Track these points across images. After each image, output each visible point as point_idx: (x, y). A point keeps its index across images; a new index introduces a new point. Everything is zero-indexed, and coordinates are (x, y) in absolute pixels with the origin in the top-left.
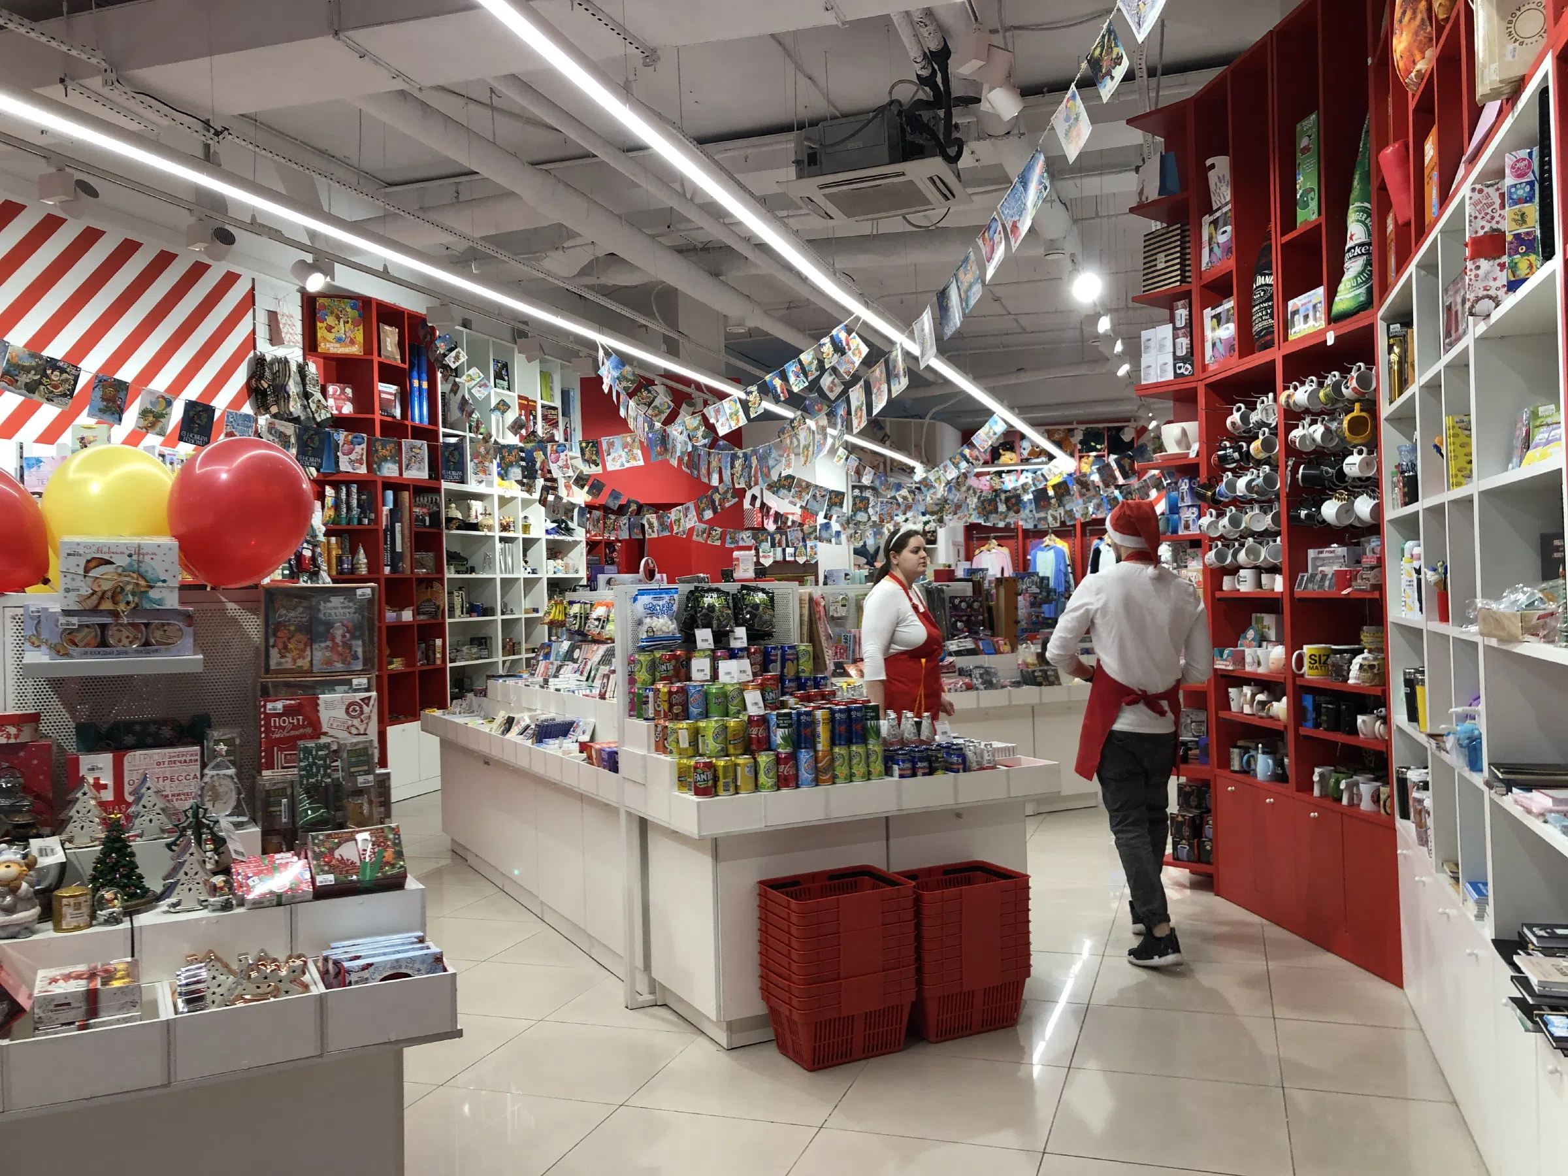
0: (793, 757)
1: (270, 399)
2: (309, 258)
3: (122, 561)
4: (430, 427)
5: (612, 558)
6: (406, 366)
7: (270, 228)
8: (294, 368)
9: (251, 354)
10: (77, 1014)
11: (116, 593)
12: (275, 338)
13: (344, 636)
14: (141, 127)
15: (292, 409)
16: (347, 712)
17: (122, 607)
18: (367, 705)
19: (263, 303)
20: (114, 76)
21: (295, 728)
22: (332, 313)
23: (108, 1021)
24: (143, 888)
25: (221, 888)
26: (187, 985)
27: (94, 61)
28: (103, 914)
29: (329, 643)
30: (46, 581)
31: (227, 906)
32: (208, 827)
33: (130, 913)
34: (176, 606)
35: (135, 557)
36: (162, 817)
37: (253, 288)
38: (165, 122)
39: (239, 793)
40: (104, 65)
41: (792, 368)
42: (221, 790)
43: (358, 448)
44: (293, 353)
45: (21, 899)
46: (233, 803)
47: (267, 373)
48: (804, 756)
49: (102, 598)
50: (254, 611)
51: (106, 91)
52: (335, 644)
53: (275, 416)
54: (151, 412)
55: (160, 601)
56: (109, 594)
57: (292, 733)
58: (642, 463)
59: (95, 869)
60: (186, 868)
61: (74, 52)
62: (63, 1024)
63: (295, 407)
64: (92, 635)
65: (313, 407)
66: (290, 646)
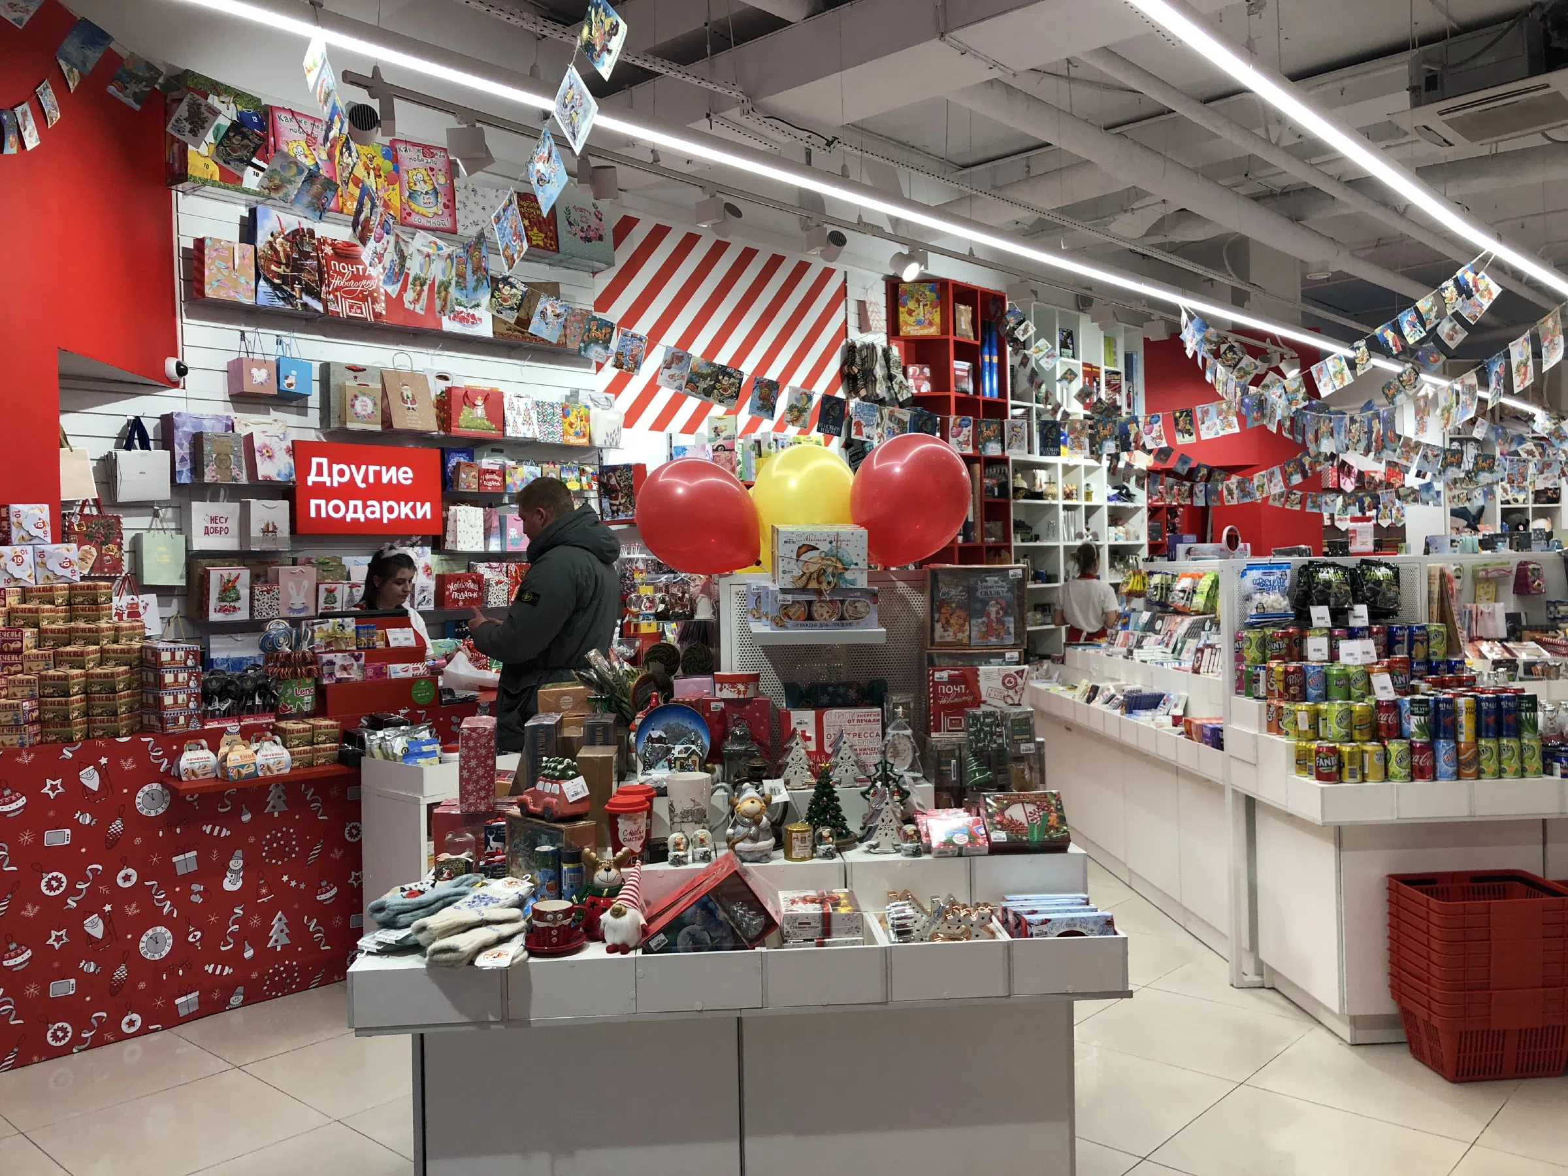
0: (1430, 748)
1: (860, 383)
2: (906, 252)
3: (824, 547)
4: (1000, 400)
5: (1174, 524)
6: (978, 343)
7: (873, 226)
8: (880, 352)
9: (844, 343)
10: (816, 931)
11: (821, 573)
12: (864, 327)
13: (998, 613)
14: (767, 147)
15: (878, 391)
16: (1003, 683)
17: (824, 586)
18: (1021, 677)
19: (854, 294)
20: (749, 106)
21: (958, 695)
22: (912, 297)
23: (839, 942)
24: (846, 828)
25: (912, 836)
26: (898, 919)
27: (734, 94)
28: (822, 848)
29: (984, 619)
30: (758, 563)
31: (916, 853)
32: (894, 780)
33: (840, 849)
34: (865, 586)
35: (834, 544)
36: (855, 768)
37: (845, 281)
38: (788, 139)
39: (915, 752)
40: (743, 97)
41: (1406, 319)
42: (900, 747)
43: (965, 431)
44: (878, 338)
45: (762, 830)
46: (910, 761)
47: (858, 360)
48: (1444, 747)
49: (809, 579)
50: (921, 590)
51: (743, 120)
52: (990, 620)
53: (863, 399)
54: (796, 407)
55: (853, 582)
56: (815, 575)
57: (957, 700)
58: (1237, 430)
59: (810, 809)
60: (882, 815)
61: (719, 89)
62: (805, 940)
63: (881, 390)
64: (802, 609)
65: (896, 388)
66: (952, 621)
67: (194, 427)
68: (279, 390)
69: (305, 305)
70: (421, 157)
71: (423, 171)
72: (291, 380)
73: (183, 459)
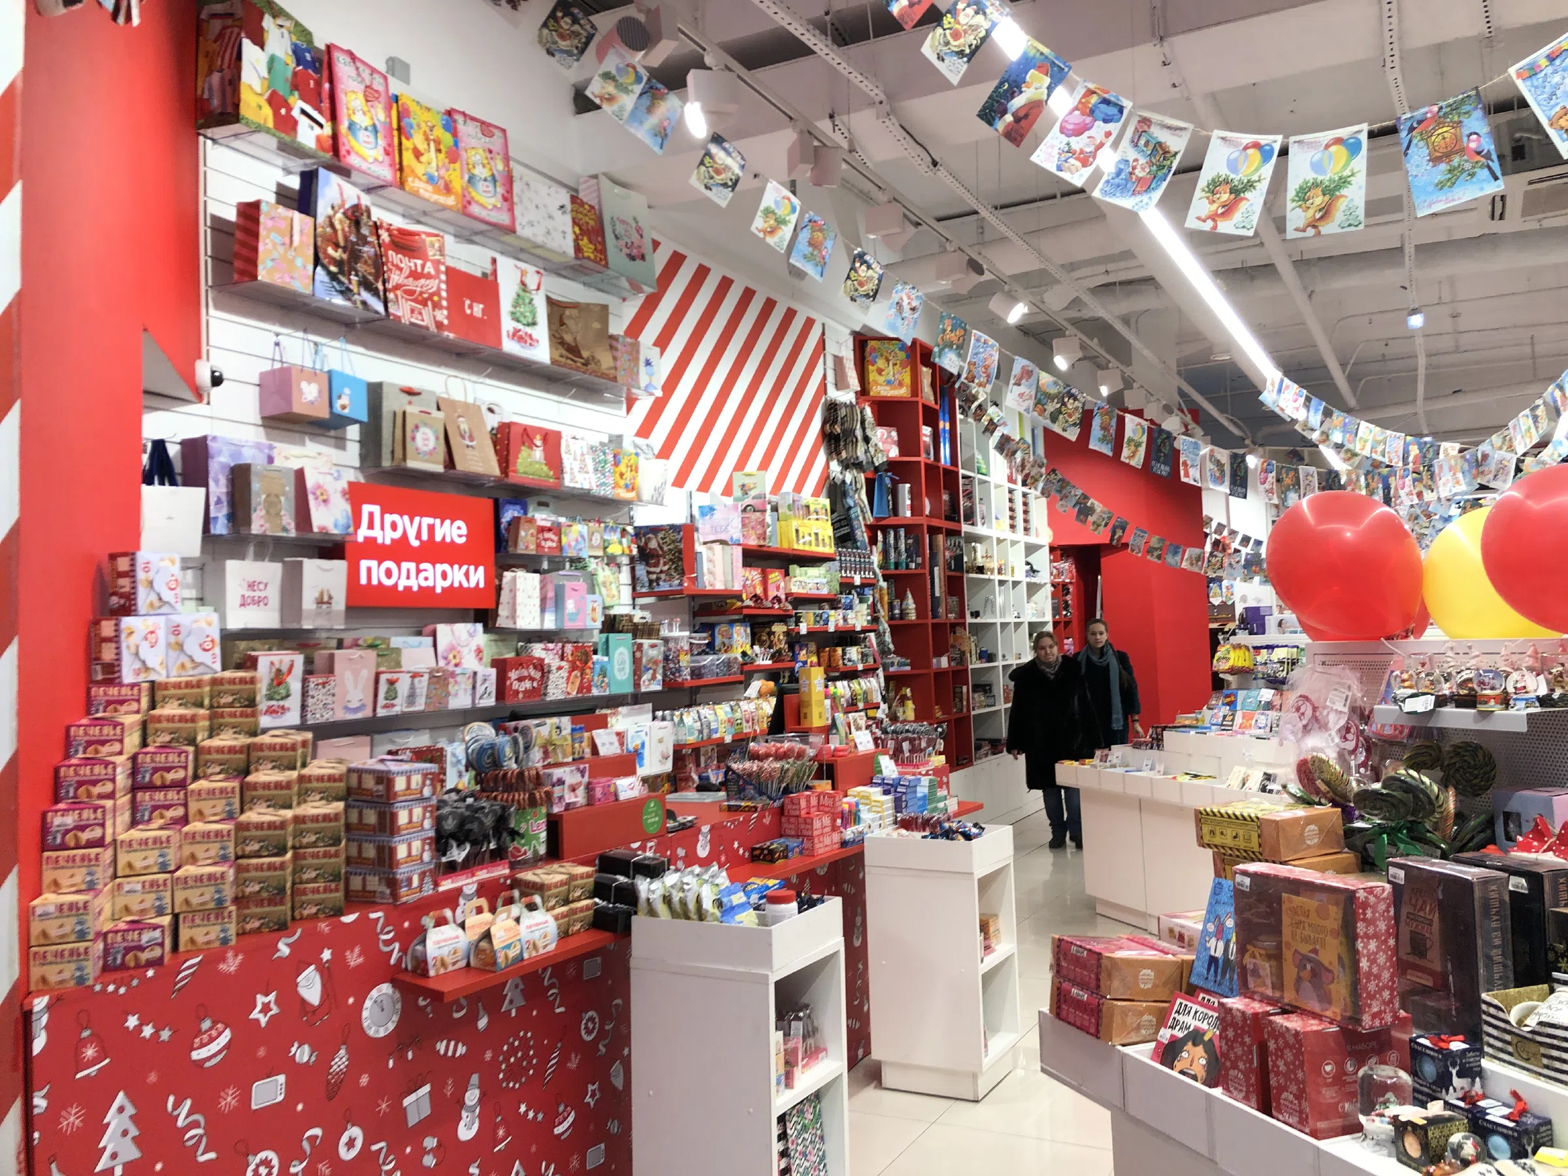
4: (953, 468)
6: (937, 407)
8: (858, 412)
9: (823, 400)
12: (840, 384)
15: (857, 454)
19: (831, 348)
20: (888, 108)
22: (881, 356)
27: (874, 92)
37: (823, 334)
40: (883, 97)
47: (838, 418)
61: (864, 84)
63: (859, 453)
65: (872, 450)
67: (232, 456)
68: (331, 413)
69: (364, 303)
70: (480, 135)
71: (481, 151)
72: (345, 400)
73: (219, 502)
